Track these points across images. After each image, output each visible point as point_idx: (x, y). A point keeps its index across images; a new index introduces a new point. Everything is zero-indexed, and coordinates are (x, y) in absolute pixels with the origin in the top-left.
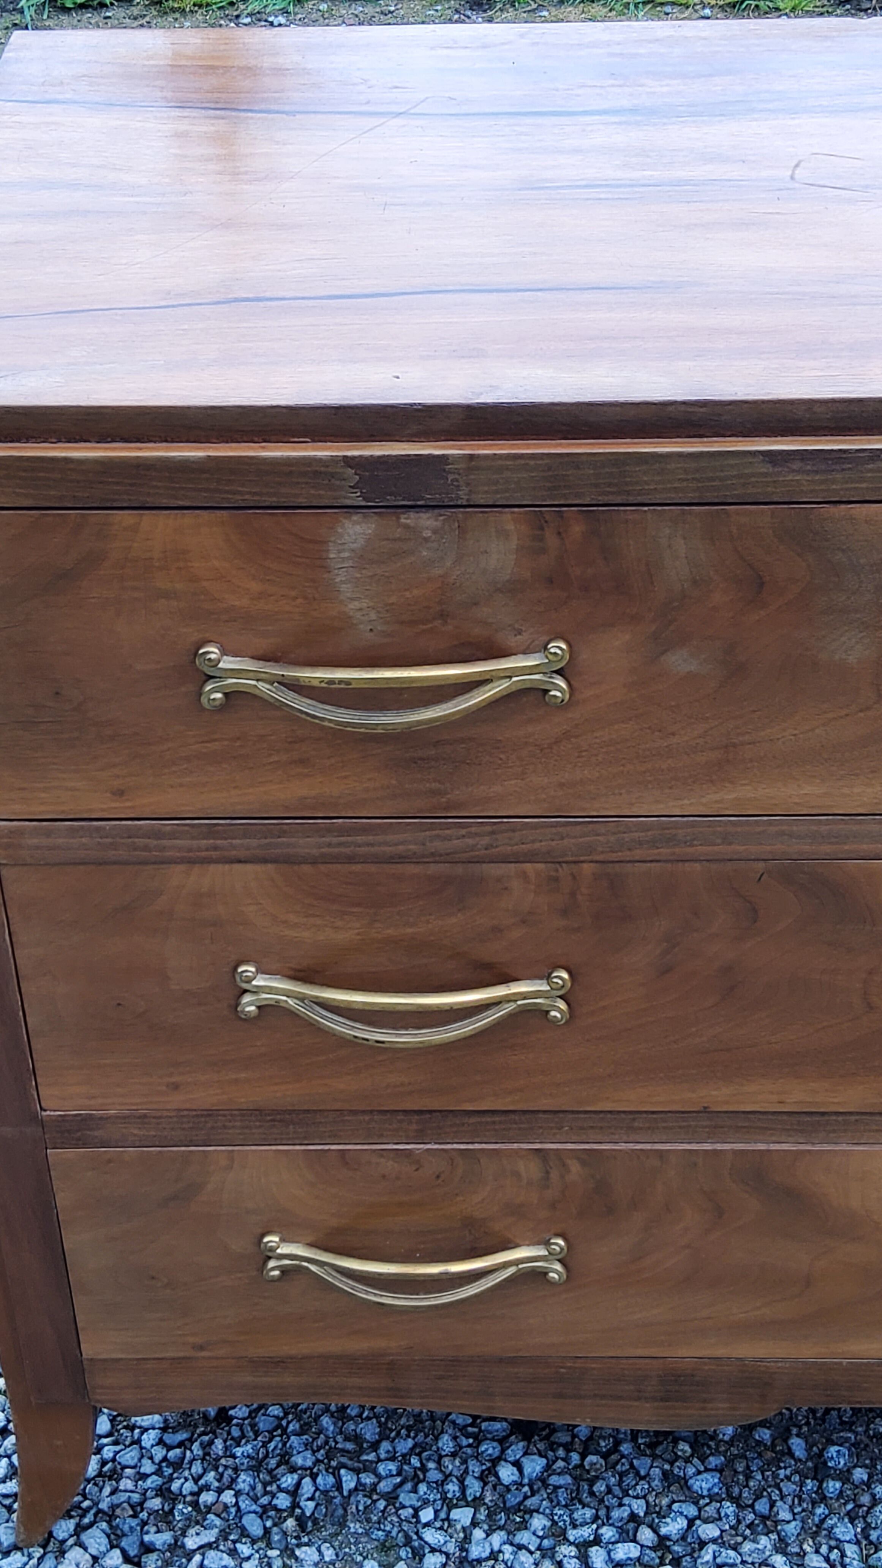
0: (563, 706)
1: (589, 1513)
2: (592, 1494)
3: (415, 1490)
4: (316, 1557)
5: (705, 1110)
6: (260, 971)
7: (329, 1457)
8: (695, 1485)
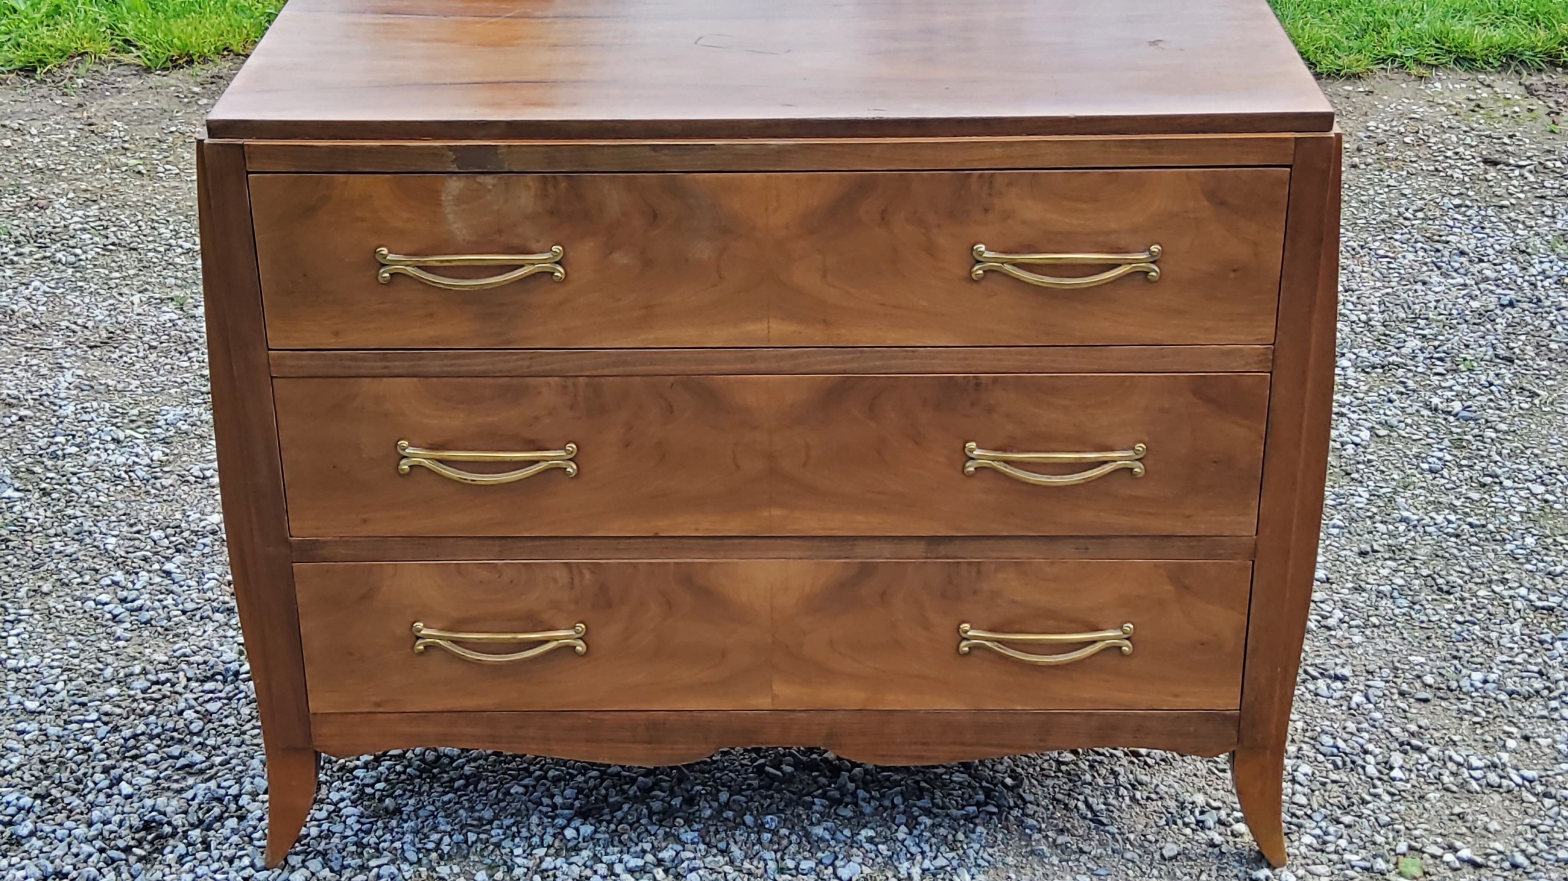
0: (562, 282)
1: (616, 849)
2: (620, 842)
3: (513, 840)
4: (449, 871)
5: (656, 537)
6: (411, 445)
7: (462, 828)
8: (683, 837)
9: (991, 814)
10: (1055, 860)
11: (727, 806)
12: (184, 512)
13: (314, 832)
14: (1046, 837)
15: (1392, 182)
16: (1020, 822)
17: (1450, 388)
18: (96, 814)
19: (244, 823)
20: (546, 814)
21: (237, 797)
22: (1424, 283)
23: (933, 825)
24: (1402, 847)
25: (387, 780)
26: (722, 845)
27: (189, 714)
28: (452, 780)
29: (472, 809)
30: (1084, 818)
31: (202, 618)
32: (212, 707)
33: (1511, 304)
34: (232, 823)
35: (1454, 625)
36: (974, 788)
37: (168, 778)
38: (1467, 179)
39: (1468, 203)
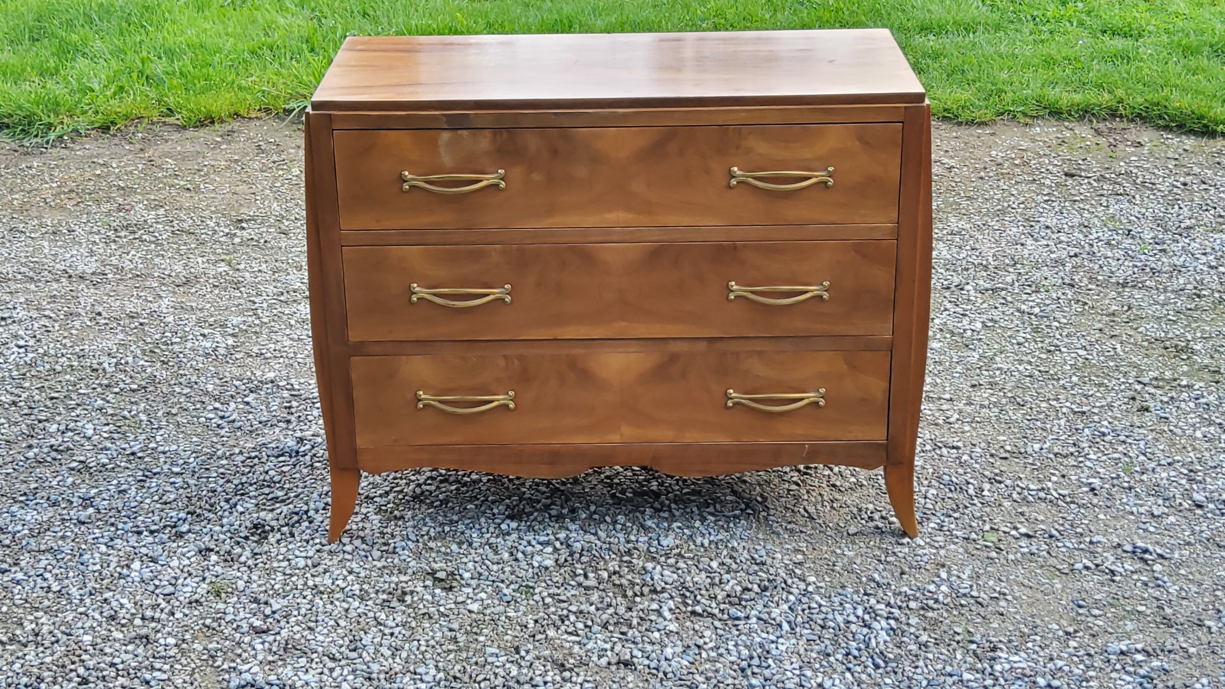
0: (504, 190)
1: (531, 534)
2: (534, 530)
3: (471, 530)
6: (418, 286)
7: (440, 525)
8: (570, 528)
9: (749, 514)
10: (786, 536)
11: (595, 512)
12: (252, 372)
13: (354, 527)
14: (781, 526)
15: (1005, 187)
16: (766, 519)
17: (1033, 301)
18: (225, 521)
19: (312, 525)
20: (489, 518)
21: (306, 512)
22: (1022, 245)
23: (716, 521)
24: (987, 527)
25: (394, 503)
26: (593, 531)
27: (272, 473)
28: (433, 502)
29: (446, 516)
30: (803, 516)
31: (271, 426)
32: (285, 469)
33: (1076, 255)
34: (306, 524)
35: (1025, 421)
36: (738, 503)
37: (264, 504)
38: (1053, 185)
39: (1053, 199)
